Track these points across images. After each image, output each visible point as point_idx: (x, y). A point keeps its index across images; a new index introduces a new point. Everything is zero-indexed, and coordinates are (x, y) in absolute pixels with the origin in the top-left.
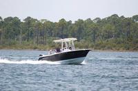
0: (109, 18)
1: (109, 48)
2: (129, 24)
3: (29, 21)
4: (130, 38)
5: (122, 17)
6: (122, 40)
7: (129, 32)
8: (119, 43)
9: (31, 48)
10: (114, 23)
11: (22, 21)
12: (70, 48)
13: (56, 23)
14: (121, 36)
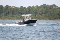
0: (42, 5)
1: (42, 19)
2: (51, 8)
3: (7, 7)
4: (51, 14)
5: (48, 5)
6: (48, 15)
7: (50, 12)
8: (46, 17)
9: (8, 19)
10: (44, 8)
11: (4, 7)
12: (29, 19)
13: (19, 8)
14: (47, 13)
